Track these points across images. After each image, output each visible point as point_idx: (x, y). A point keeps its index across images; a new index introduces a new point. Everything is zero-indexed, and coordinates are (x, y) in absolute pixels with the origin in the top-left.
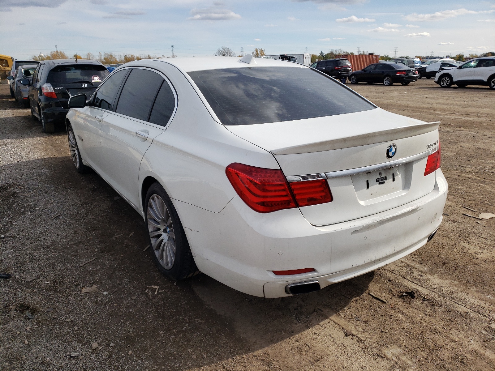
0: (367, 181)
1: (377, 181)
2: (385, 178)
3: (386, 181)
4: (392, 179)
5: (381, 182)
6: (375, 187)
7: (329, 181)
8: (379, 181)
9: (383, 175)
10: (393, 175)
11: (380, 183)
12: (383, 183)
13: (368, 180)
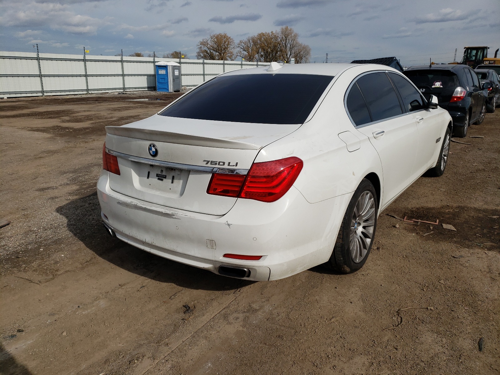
0: (149, 173)
1: (157, 175)
2: (165, 177)
3: (164, 180)
4: (170, 181)
5: (161, 178)
6: (154, 180)
7: (119, 160)
8: (158, 176)
9: (164, 173)
10: (173, 178)
11: (159, 179)
12: (162, 180)
13: (149, 171)
